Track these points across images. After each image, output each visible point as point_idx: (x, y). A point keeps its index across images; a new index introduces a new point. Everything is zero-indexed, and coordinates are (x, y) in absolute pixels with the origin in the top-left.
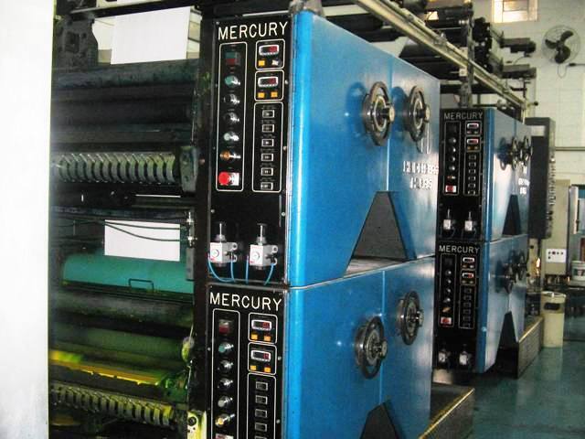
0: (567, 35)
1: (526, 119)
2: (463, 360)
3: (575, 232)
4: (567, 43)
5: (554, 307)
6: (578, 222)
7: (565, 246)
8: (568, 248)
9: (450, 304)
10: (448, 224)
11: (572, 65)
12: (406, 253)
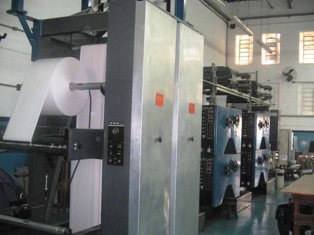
0: (292, 70)
1: (271, 110)
2: (248, 184)
3: (292, 149)
4: (291, 74)
5: (280, 174)
6: (293, 145)
7: (287, 154)
8: (288, 155)
9: (245, 168)
10: (244, 145)
11: (294, 82)
12: (234, 152)
